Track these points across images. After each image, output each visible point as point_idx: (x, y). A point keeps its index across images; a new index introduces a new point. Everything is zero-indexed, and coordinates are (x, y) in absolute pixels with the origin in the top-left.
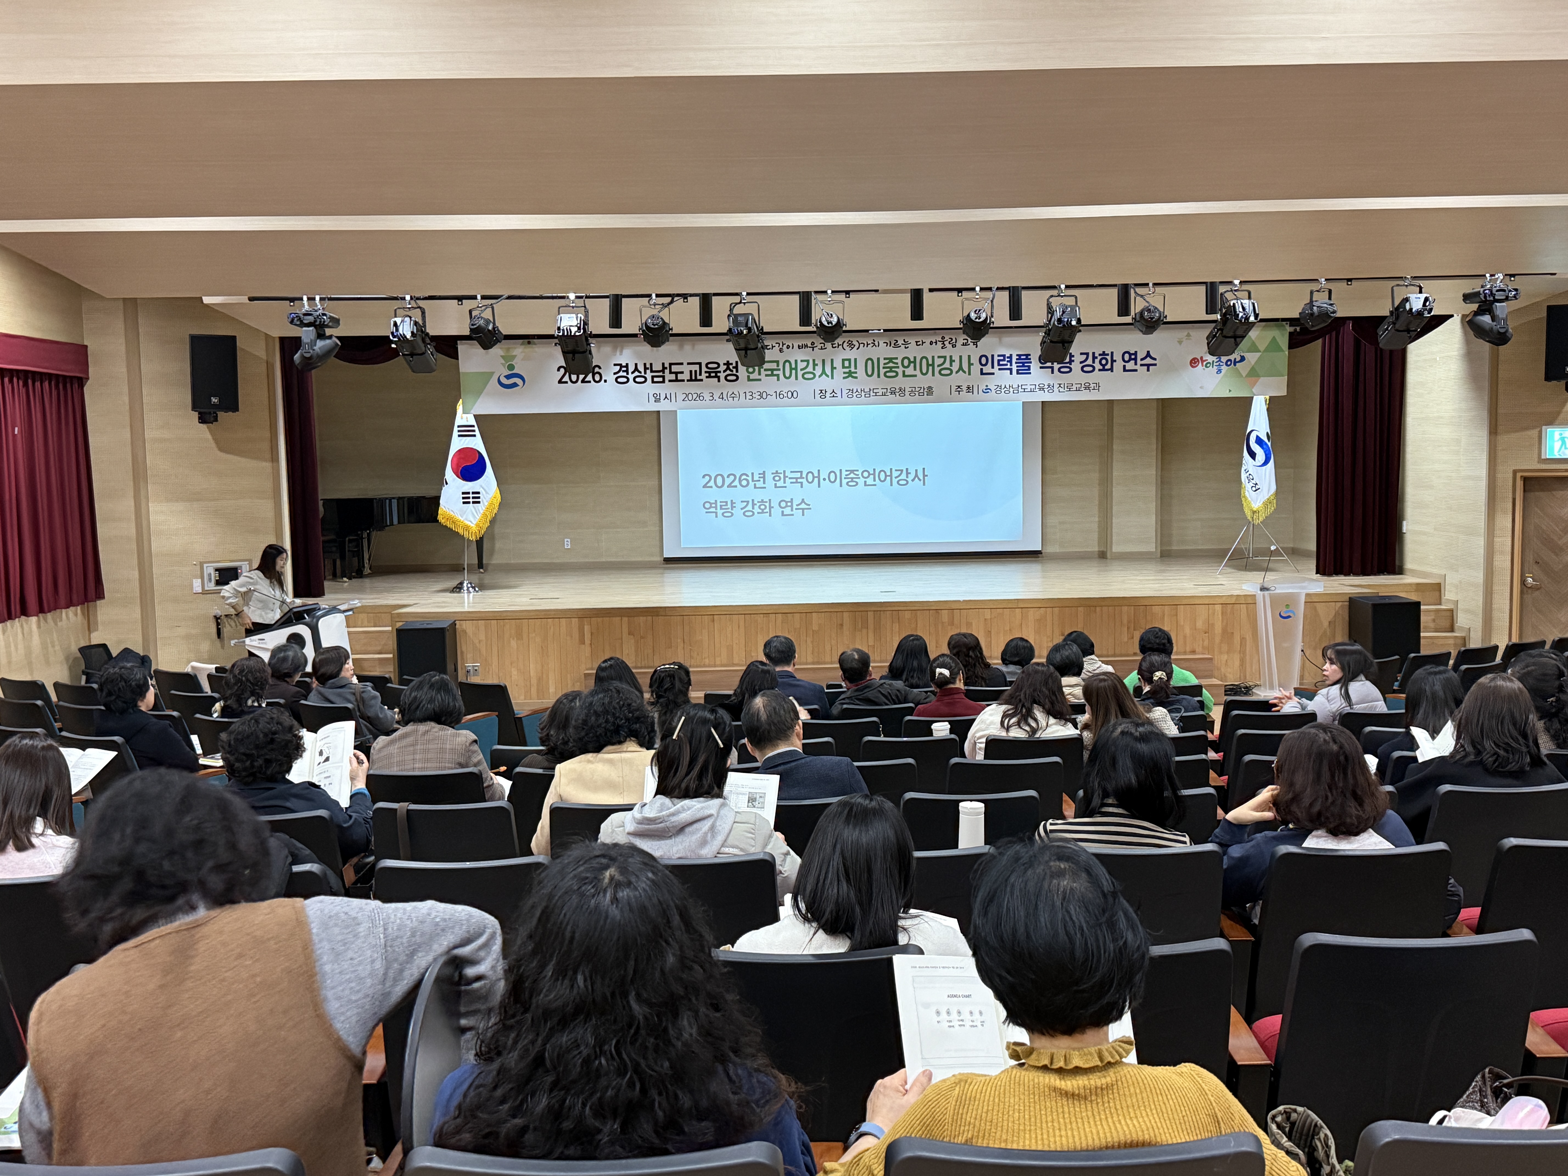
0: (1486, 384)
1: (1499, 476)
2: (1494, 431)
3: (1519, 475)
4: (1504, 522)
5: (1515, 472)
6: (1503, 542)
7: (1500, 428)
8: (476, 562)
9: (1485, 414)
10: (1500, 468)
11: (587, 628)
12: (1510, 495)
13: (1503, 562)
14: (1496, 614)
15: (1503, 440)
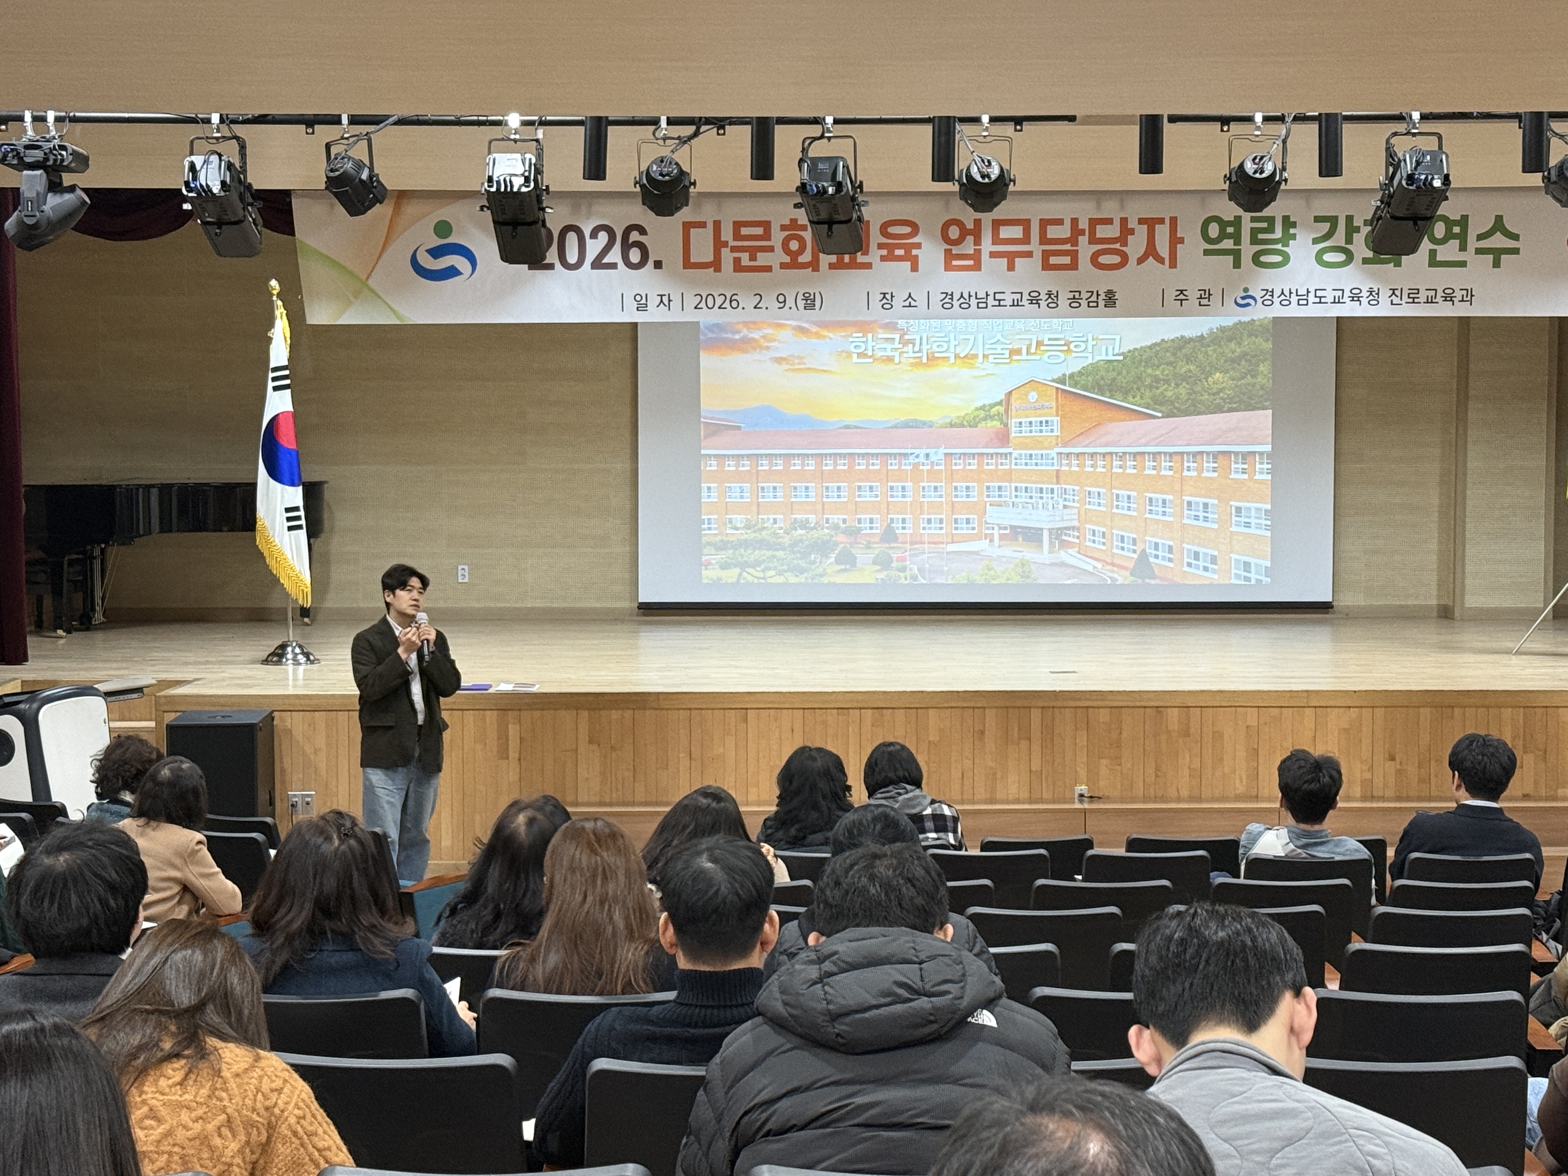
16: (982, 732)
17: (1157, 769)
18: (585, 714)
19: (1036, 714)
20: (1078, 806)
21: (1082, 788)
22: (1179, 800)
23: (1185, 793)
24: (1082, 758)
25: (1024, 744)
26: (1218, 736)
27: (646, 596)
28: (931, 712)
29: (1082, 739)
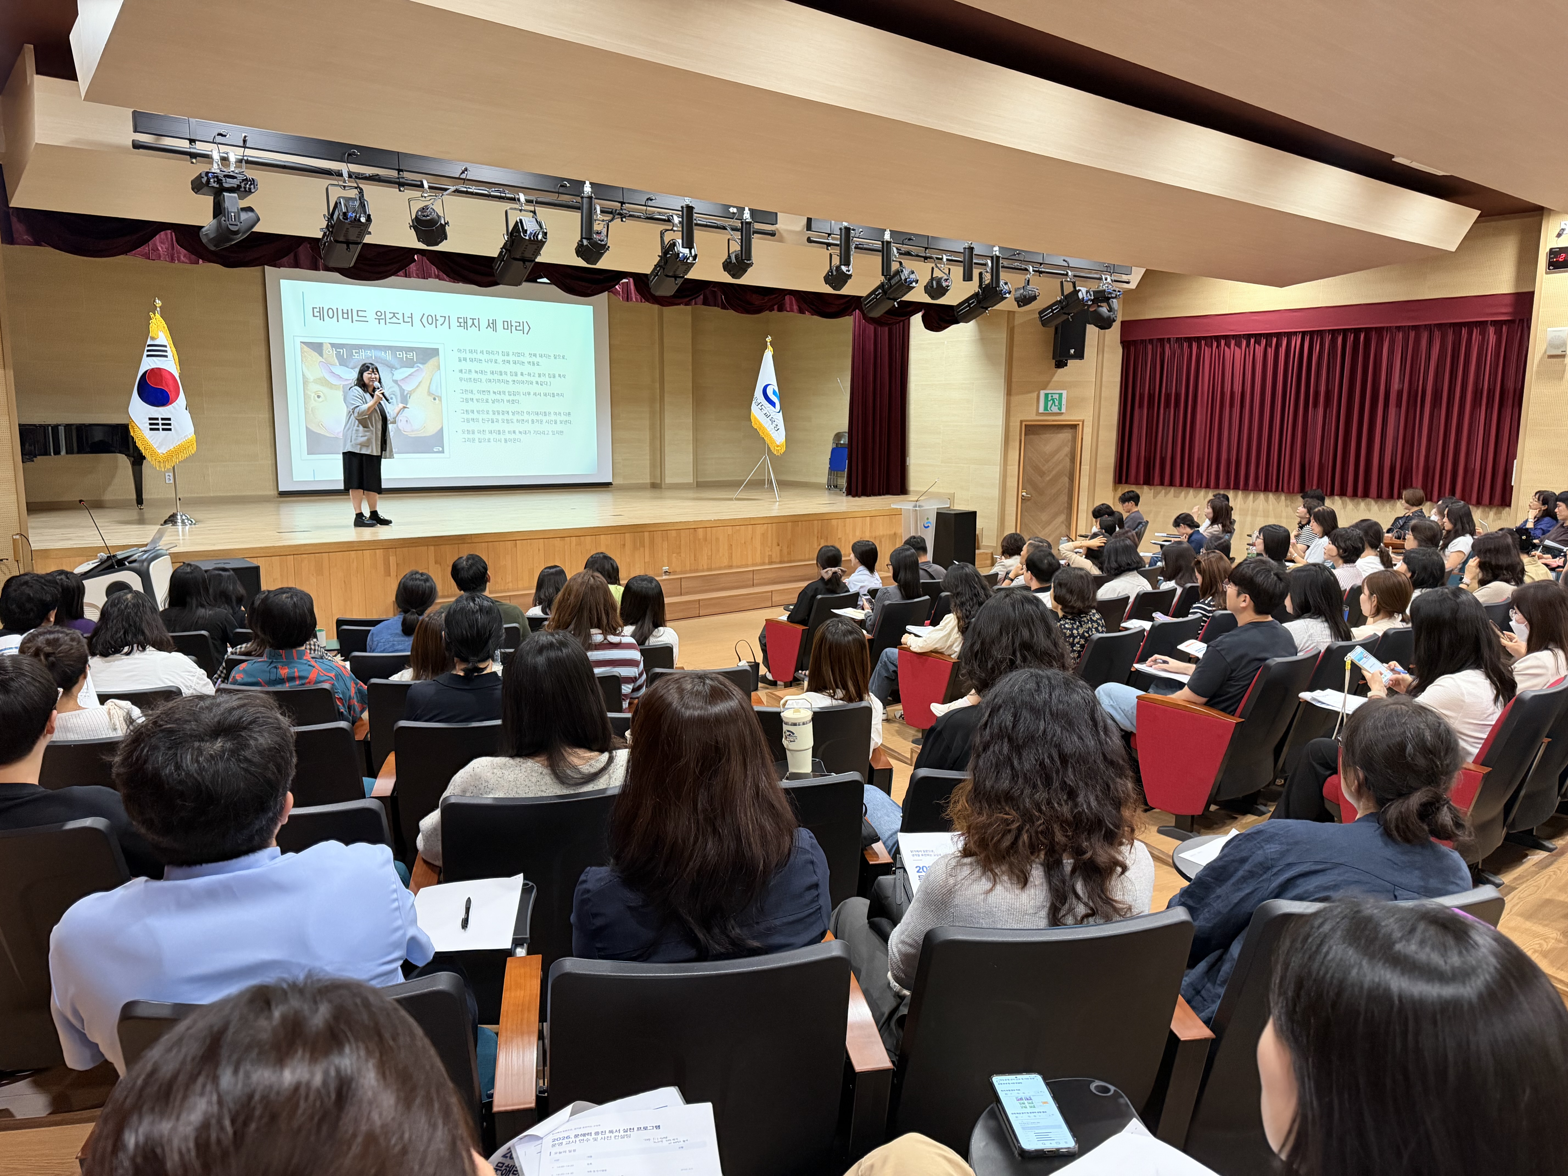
0: (1003, 361)
1: (1011, 424)
2: (1009, 393)
3: (1024, 424)
4: (1014, 455)
5: (1021, 422)
6: (1013, 469)
7: (1013, 391)
8: (134, 497)
9: (1002, 382)
10: (1012, 419)
11: (392, 559)
12: (1018, 437)
13: (1012, 483)
14: (1007, 518)
15: (1015, 399)
16: (624, 545)
17: (695, 557)
18: (432, 548)
19: (646, 534)
20: (664, 577)
21: (666, 568)
22: (703, 571)
23: (705, 567)
24: (665, 554)
25: (642, 549)
26: (717, 539)
27: (282, 488)
28: (602, 536)
29: (665, 545)
